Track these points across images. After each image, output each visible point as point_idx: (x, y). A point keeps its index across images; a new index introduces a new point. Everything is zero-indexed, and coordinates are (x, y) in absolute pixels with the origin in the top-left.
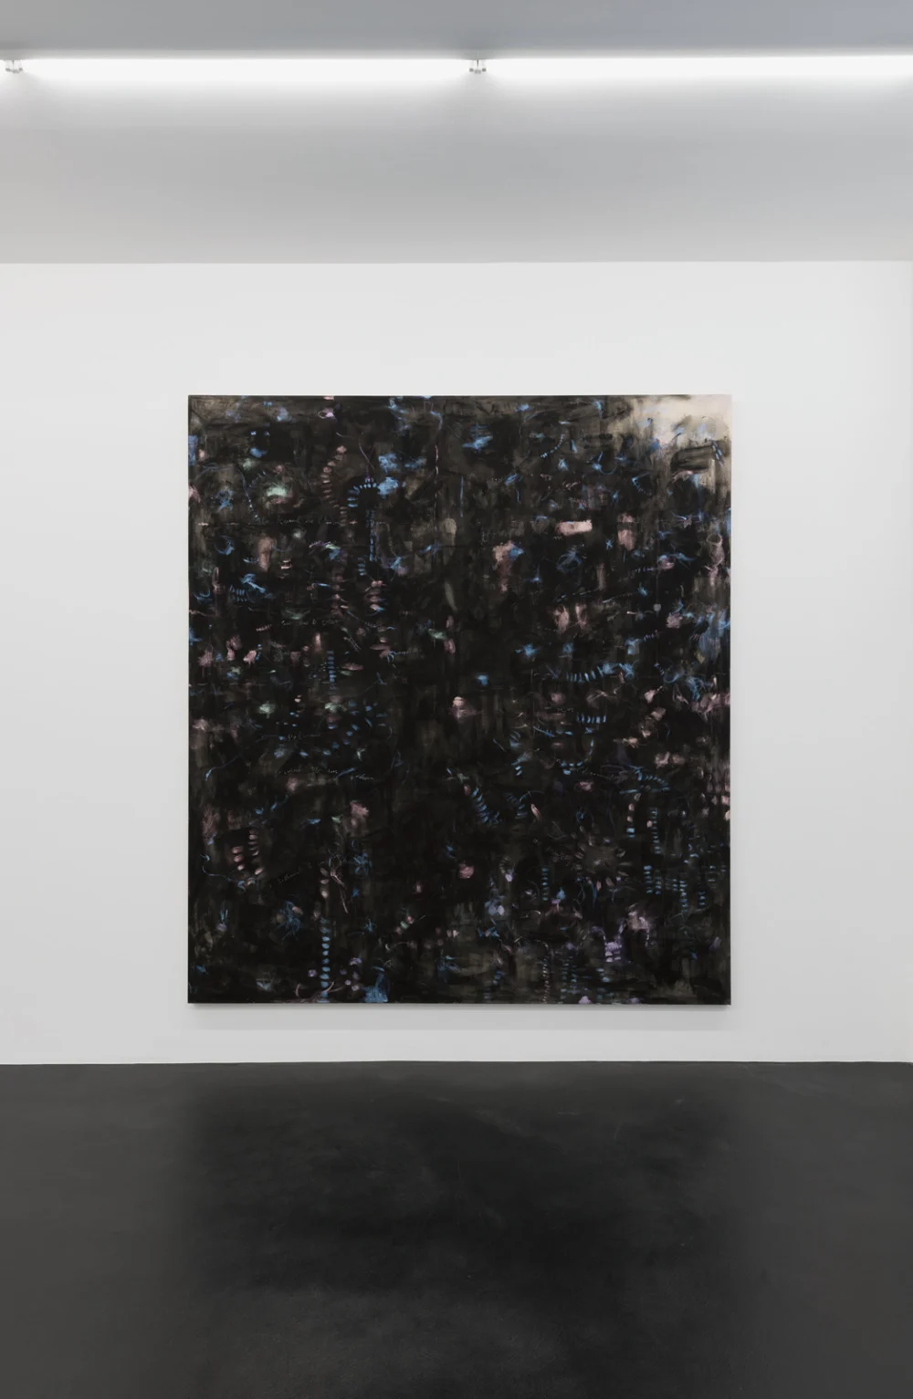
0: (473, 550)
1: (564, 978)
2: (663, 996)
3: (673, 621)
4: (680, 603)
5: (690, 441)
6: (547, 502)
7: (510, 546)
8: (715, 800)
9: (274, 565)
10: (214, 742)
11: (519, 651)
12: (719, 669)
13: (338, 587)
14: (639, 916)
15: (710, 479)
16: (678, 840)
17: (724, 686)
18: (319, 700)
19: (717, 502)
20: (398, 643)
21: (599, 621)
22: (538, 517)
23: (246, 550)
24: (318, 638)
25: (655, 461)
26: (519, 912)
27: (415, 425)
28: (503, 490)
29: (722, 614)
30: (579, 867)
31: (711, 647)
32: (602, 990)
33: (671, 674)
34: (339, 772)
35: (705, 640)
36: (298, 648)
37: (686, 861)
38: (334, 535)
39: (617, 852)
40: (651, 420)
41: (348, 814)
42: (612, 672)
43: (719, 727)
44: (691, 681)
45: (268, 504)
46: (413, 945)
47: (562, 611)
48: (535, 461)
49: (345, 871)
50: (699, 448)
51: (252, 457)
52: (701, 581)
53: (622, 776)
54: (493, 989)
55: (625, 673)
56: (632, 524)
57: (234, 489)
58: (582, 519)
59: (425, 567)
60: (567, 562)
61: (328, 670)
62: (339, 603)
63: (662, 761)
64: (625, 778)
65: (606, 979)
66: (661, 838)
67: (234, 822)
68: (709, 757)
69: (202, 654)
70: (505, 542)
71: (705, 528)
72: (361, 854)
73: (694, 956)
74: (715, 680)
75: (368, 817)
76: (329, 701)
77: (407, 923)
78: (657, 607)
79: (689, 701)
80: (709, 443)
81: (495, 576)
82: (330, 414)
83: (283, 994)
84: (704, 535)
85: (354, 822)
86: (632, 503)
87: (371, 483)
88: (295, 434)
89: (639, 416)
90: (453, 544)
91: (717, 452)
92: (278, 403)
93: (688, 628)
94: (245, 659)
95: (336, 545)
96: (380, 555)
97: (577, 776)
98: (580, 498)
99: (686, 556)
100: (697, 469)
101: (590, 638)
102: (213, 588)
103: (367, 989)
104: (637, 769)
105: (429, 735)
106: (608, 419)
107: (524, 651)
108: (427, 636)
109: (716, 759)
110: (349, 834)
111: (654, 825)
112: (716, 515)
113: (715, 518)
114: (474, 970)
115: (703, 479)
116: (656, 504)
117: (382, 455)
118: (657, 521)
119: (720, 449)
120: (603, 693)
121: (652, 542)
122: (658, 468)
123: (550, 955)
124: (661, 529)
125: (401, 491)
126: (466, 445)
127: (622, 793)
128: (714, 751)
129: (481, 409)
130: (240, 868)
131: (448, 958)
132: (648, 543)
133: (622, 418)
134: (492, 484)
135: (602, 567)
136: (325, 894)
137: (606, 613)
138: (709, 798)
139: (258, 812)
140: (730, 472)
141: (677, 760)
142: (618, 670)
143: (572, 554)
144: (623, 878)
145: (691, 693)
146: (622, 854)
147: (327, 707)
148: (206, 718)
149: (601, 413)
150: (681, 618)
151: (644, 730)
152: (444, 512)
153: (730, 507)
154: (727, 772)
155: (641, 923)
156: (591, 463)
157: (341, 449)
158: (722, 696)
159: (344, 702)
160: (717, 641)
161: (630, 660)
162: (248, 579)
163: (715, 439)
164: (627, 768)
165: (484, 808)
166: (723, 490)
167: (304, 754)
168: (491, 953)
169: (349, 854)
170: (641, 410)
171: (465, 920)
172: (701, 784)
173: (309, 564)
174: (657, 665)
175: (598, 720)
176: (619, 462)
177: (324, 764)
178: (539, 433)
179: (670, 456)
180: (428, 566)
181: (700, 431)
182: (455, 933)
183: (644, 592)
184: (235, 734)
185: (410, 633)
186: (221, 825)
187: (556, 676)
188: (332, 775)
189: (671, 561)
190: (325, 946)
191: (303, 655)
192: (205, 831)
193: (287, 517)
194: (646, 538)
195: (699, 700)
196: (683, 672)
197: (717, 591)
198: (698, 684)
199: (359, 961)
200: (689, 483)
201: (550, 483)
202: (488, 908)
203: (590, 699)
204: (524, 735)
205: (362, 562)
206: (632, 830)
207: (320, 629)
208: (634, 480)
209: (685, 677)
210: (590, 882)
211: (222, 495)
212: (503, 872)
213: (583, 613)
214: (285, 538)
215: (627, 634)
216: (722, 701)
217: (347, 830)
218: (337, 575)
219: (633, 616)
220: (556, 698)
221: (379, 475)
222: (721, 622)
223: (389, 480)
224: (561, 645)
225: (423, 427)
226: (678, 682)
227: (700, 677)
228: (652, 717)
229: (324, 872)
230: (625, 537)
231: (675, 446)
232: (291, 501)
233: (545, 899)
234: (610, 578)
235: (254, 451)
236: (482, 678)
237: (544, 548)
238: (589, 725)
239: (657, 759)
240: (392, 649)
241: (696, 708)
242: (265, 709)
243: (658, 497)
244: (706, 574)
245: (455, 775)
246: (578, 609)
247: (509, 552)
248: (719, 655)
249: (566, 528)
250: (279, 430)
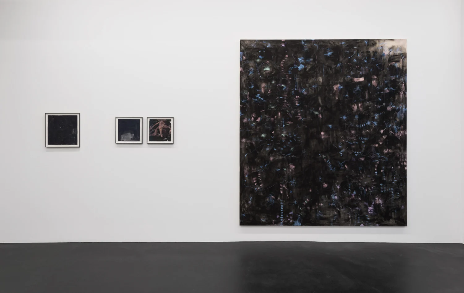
0: (327, 87)
1: (356, 218)
2: (386, 224)
3: (389, 108)
4: (391, 103)
5: (394, 53)
6: (350, 72)
7: (339, 85)
8: (402, 164)
9: (266, 91)
10: (248, 145)
11: (341, 118)
12: (403, 123)
13: (285, 98)
14: (379, 199)
15: (400, 65)
16: (391, 176)
17: (405, 129)
18: (280, 133)
19: (403, 72)
20: (304, 115)
21: (366, 108)
22: (347, 77)
23: (257, 87)
24: (279, 114)
25: (383, 60)
26: (341, 199)
27: (309, 49)
28: (336, 68)
29: (404, 106)
30: (360, 184)
31: (401, 117)
32: (367, 222)
33: (389, 124)
34: (286, 155)
35: (399, 114)
36: (273, 117)
37: (393, 182)
38: (284, 82)
39: (372, 179)
40: (382, 47)
41: (288, 167)
42: (370, 124)
43: (403, 141)
44: (395, 127)
45: (264, 73)
46: (309, 208)
47: (355, 105)
48: (346, 59)
49: (288, 185)
50: (397, 55)
51: (259, 58)
52: (398, 96)
53: (373, 156)
54: (334, 221)
55: (374, 124)
56: (376, 79)
57: (254, 68)
58: (361, 77)
59: (311, 92)
60: (357, 90)
61: (282, 124)
62: (286, 103)
63: (386, 152)
64: (375, 157)
65: (368, 219)
66: (386, 175)
67: (254, 170)
68: (400, 150)
69: (244, 119)
70: (337, 84)
71: (399, 80)
72: (293, 180)
73: (396, 211)
74: (402, 126)
75: (295, 169)
76: (283, 133)
77: (307, 201)
78: (384, 104)
79: (394, 133)
80: (400, 54)
81: (334, 94)
82: (283, 45)
83: (269, 223)
84: (399, 82)
85: (290, 170)
86: (377, 72)
87: (296, 66)
88: (272, 51)
90: (321, 85)
91: (402, 57)
92: (268, 42)
93: (394, 110)
94: (257, 120)
95: (285, 85)
96: (298, 88)
97: (360, 156)
98: (360, 70)
99: (393, 88)
100: (396, 62)
101: (364, 114)
102: (247, 98)
103: (295, 221)
104: (378, 154)
105: (313, 143)
106: (369, 47)
107: (343, 118)
108: (313, 113)
109: (402, 151)
110: (289, 174)
111: (383, 171)
112: (402, 76)
113: (402, 77)
114: (328, 216)
115: (398, 65)
116: (384, 73)
117: (299, 57)
118: (384, 78)
119: (403, 56)
120: (367, 130)
121: (383, 84)
122: (384, 61)
123: (351, 211)
124: (385, 80)
125: (305, 69)
126: (325, 55)
127: (373, 161)
128: (402, 148)
129: (330, 43)
130: (256, 184)
131: (320, 212)
132: (381, 84)
133: (373, 46)
134: (333, 66)
135: (367, 92)
136: (281, 192)
137: (368, 106)
138: (400, 163)
139: (261, 167)
140: (406, 63)
141: (390, 151)
142: (372, 123)
143: (358, 88)
144: (374, 187)
145: (395, 131)
146: (373, 180)
147: (282, 135)
148: (245, 138)
149: (367, 45)
150: (391, 107)
151: (380, 142)
152: (318, 75)
153: (406, 73)
154: (406, 155)
155: (379, 201)
156: (363, 60)
157: (287, 56)
158: (404, 131)
159: (287, 133)
160: (403, 114)
161: (376, 120)
162: (258, 96)
163: (402, 52)
164: (375, 153)
165: (331, 166)
166: (404, 68)
167: (275, 149)
168: (333, 210)
169: (289, 180)
170: (379, 44)
171: (325, 201)
172: (398, 159)
173: (277, 91)
174: (384, 122)
175: (366, 139)
176: (372, 60)
177: (281, 152)
178: (347, 51)
179: (388, 58)
180: (313, 91)
181: (397, 50)
182: (322, 204)
183: (380, 99)
184: (254, 143)
185: (308, 112)
186: (250, 171)
187: (353, 125)
188: (283, 156)
189: (388, 90)
190: (282, 208)
191: (275, 119)
192: (245, 173)
193: (270, 77)
194: (381, 83)
195: (397, 133)
196: (392, 124)
197: (403, 99)
198: (397, 128)
199: (292, 213)
200: (394, 66)
201: (351, 66)
202: (332, 197)
203: (363, 132)
204: (343, 144)
205: (293, 90)
206: (376, 173)
207: (280, 111)
208: (377, 65)
209: (393, 126)
210: (363, 189)
211: (250, 70)
212: (337, 185)
213: (361, 106)
214: (269, 83)
215: (375, 112)
216: (404, 133)
217: (288, 173)
218: (285, 94)
219: (377, 107)
220: (353, 132)
221: (298, 64)
222: (404, 109)
223: (301, 65)
224: (354, 116)
225: (312, 49)
226: (391, 127)
227: (398, 126)
228: (383, 138)
229: (281, 185)
230: (374, 82)
231: (389, 55)
232: (271, 72)
233: (350, 194)
234: (370, 95)
235: (260, 57)
236: (330, 126)
237: (349, 86)
238: (363, 140)
239: (384, 151)
240: (302, 117)
241: (396, 135)
242: (263, 135)
243: (385, 70)
244: (399, 94)
245: (321, 156)
246: (360, 105)
247: (338, 87)
248: (403, 119)
249: (356, 80)
250: (268, 50)
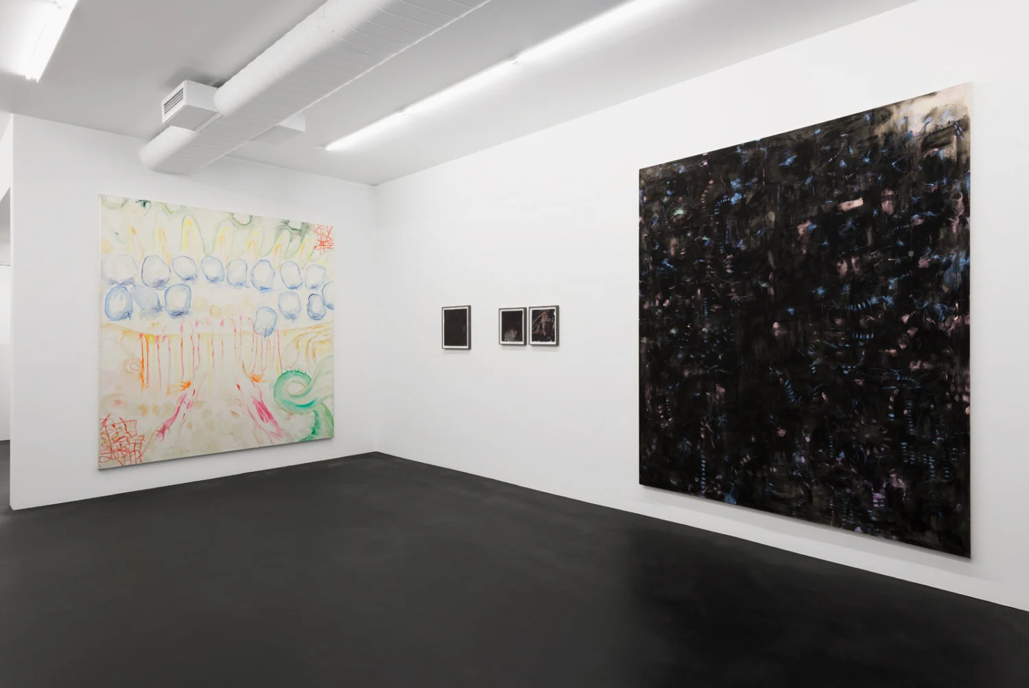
0: (786, 228)
1: (845, 512)
2: (916, 539)
3: (923, 263)
4: (929, 249)
5: (937, 126)
6: (832, 191)
7: (808, 224)
8: (957, 398)
9: (677, 252)
10: (650, 350)
11: (814, 292)
12: (961, 296)
13: (709, 261)
14: (897, 477)
15: (953, 151)
16: (927, 426)
17: (965, 309)
18: (700, 326)
19: (960, 168)
20: (741, 292)
21: (868, 267)
22: (826, 202)
23: (665, 246)
24: (699, 291)
25: (909, 147)
26: (814, 463)
27: (752, 159)
28: (804, 188)
29: (962, 254)
30: (854, 438)
31: (953, 281)
32: (871, 525)
33: (923, 302)
34: (710, 366)
35: (949, 276)
36: (689, 297)
37: (934, 442)
38: (708, 232)
39: (881, 430)
40: (906, 118)
41: (714, 391)
42: (877, 303)
43: (961, 343)
44: (938, 306)
45: (675, 220)
46: (750, 473)
47: (842, 263)
48: (824, 165)
49: (713, 424)
50: (944, 129)
51: (667, 195)
52: (946, 230)
53: (885, 376)
54: (798, 509)
55: (887, 302)
56: (892, 196)
57: (659, 215)
58: (856, 198)
59: (755, 244)
60: (846, 229)
61: (704, 309)
62: (710, 270)
63: (915, 367)
64: (887, 378)
65: (874, 518)
66: (915, 424)
67: (659, 392)
68: (953, 365)
69: (644, 303)
70: (805, 222)
71: (949, 189)
72: (721, 415)
73: (940, 514)
74: (957, 305)
75: (726, 394)
76: (704, 327)
77: (747, 459)
78: (911, 254)
79: (935, 321)
80: (951, 124)
81: (799, 244)
82: (706, 163)
83: (682, 489)
84: (947, 195)
85: (718, 397)
86: (892, 180)
87: (727, 199)
88: (688, 179)
89: (897, 118)
90: (773, 227)
91: (958, 129)
92: (680, 164)
93: (935, 267)
94: (664, 305)
95: (708, 237)
96: (732, 240)
97: (853, 375)
98: (855, 184)
99: (934, 213)
100: (942, 146)
101: (862, 280)
102: (649, 268)
103: (725, 494)
104: (896, 372)
105: (759, 346)
106: (875, 125)
107: (817, 292)
108: (758, 286)
109: (958, 366)
110: (715, 403)
111: (908, 413)
112: (957, 177)
113: (956, 181)
114: (786, 495)
115: (944, 153)
116: (910, 178)
117: (733, 180)
118: (911, 190)
119: (962, 126)
120: (871, 317)
121: (907, 206)
122: (912, 152)
123: (835, 494)
124: (914, 196)
125: (743, 200)
126: (781, 164)
127: (884, 388)
128: (957, 360)
129: (790, 139)
130: (662, 417)
131: (771, 484)
132: (904, 206)
133: (885, 122)
134: (796, 186)
135: (870, 229)
136: (703, 436)
137: (874, 261)
138: (952, 397)
139: (670, 387)
140: (969, 142)
141: (926, 366)
142: (881, 301)
143: (849, 223)
144: (886, 449)
145: (938, 316)
146: (885, 432)
147: (704, 330)
148: (647, 337)
149: (869, 123)
150: (929, 260)
151: (901, 343)
152: (768, 208)
153: (969, 169)
154: (968, 376)
155: (900, 483)
156: (862, 159)
157: (711, 182)
158: (962, 318)
159: (712, 327)
160: (959, 274)
161: (890, 293)
162: (665, 262)
163: (957, 119)
164: (888, 371)
165: (792, 393)
166: (964, 158)
167: (692, 356)
168: (797, 486)
169: (715, 415)
170: (899, 113)
171: (780, 463)
172: (945, 385)
173: (695, 249)
174: (911, 296)
175: (868, 337)
176: (883, 153)
177: (702, 363)
178: (826, 146)
179: (921, 141)
180: (759, 243)
181: (944, 116)
182: (775, 470)
183: (901, 243)
184: (659, 345)
185: (748, 285)
186: (653, 393)
187: (838, 307)
188: (706, 369)
189: (921, 218)
190: (703, 465)
191: (692, 301)
192: (646, 396)
193: (683, 225)
194: (902, 204)
195: (944, 321)
196: (931, 300)
197: (958, 236)
198: (943, 308)
199: (721, 477)
200: (936, 157)
201: (834, 178)
202: (795, 457)
203: (862, 322)
204: (817, 347)
205: (722, 245)
206: (892, 415)
207: (700, 286)
208: (893, 164)
209: (933, 304)
210: (862, 449)
211: (654, 219)
212: (804, 435)
213: (857, 263)
214: (682, 238)
215: (888, 275)
216: (963, 322)
217: (714, 401)
218: (709, 254)
219: (893, 261)
220: (839, 322)
221: (731, 193)
222: (962, 260)
223: (736, 194)
224: (841, 286)
225: (756, 159)
226: (927, 307)
227: (946, 303)
228: (907, 334)
229: (702, 423)
230: (887, 206)
231: (925, 132)
232: (685, 216)
233: (831, 456)
234: (876, 237)
235: (668, 192)
236: (791, 310)
237: (831, 221)
238: (861, 340)
239: (911, 365)
240: (737, 295)
241: (941, 326)
242: (673, 331)
243: (912, 172)
244: (949, 224)
245: (774, 371)
246: (853, 261)
247: (807, 227)
248: (960, 285)
249: (845, 206)
250: (680, 178)
